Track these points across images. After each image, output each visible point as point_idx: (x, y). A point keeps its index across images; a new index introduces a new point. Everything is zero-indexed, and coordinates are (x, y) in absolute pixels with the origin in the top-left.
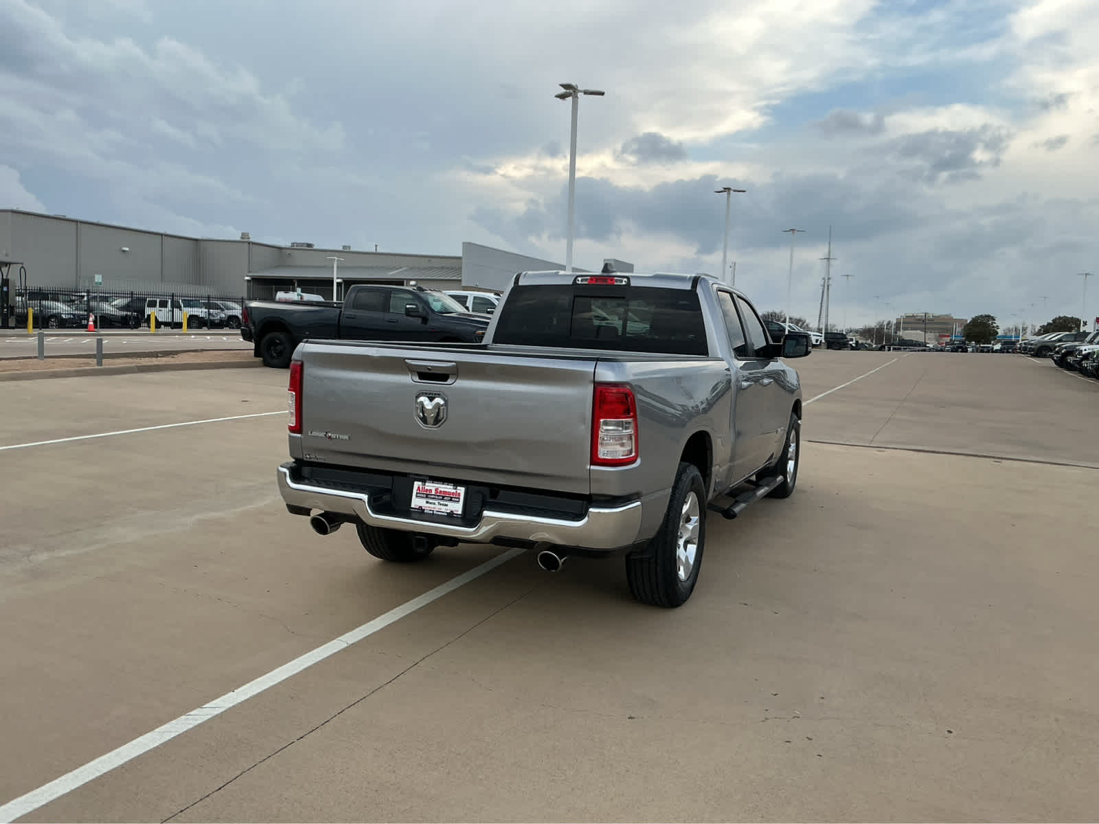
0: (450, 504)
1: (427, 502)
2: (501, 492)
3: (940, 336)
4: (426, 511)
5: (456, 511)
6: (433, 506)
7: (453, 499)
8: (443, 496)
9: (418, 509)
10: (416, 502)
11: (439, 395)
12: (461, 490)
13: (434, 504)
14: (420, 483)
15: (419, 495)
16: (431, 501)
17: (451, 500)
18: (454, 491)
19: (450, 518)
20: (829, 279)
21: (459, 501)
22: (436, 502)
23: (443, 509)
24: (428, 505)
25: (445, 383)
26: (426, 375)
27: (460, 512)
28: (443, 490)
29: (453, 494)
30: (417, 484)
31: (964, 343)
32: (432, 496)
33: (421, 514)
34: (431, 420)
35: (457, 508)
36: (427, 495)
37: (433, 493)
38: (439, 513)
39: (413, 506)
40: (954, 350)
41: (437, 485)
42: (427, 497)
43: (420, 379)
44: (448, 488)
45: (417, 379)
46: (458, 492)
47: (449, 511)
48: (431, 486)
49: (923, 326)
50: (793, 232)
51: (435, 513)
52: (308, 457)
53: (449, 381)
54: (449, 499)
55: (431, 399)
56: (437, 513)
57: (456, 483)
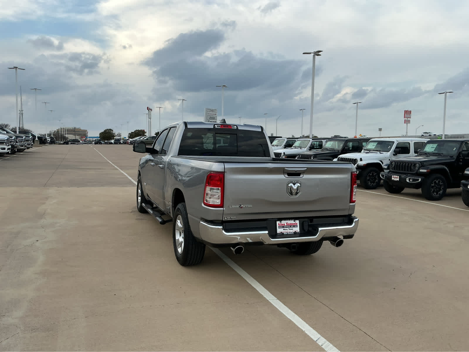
0: (293, 228)
1: (284, 230)
2: (314, 219)
3: (81, 137)
4: (284, 234)
5: (297, 231)
6: (287, 230)
7: (295, 226)
8: (290, 226)
9: (281, 233)
10: (279, 230)
11: (298, 182)
12: (297, 222)
13: (287, 229)
14: (279, 222)
15: (279, 227)
16: (285, 229)
17: (294, 227)
18: (294, 222)
19: (295, 234)
20: (22, 111)
21: (297, 227)
22: (288, 229)
23: (291, 231)
24: (284, 231)
25: (300, 177)
26: (291, 174)
27: (299, 231)
28: (289, 223)
29: (294, 223)
30: (278, 222)
31: (100, 140)
32: (286, 227)
33: (282, 235)
34: (294, 193)
35: (297, 229)
36: (283, 226)
37: (286, 225)
38: (290, 233)
39: (278, 232)
40: (95, 144)
41: (287, 221)
42: (283, 227)
43: (288, 176)
44: (292, 222)
45: (287, 176)
46: (296, 222)
47: (294, 232)
48: (284, 222)
49: (74, 133)
50: (36, 90)
51: (288, 233)
52: (226, 218)
53: (301, 176)
54: (293, 226)
55: (294, 184)
56: (289, 233)
57: (295, 219)
